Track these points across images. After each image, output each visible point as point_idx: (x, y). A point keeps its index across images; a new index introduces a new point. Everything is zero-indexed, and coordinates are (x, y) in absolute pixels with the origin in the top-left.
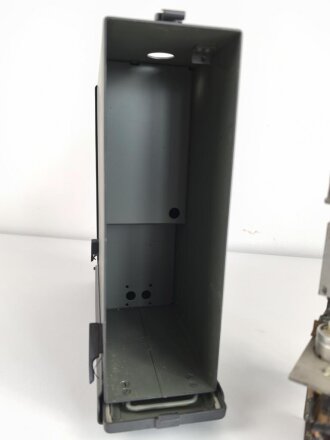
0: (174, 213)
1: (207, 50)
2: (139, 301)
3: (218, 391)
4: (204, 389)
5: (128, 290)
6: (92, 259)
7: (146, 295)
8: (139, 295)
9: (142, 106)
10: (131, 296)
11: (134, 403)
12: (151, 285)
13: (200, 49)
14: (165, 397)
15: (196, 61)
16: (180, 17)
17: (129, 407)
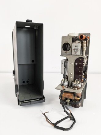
0: (33, 61)
1: (37, 26)
2: (26, 83)
3: (44, 97)
4: (41, 97)
5: (23, 81)
6: (13, 75)
7: (28, 82)
8: (26, 82)
9: (24, 37)
10: (24, 82)
11: (26, 101)
12: (28, 79)
13: (36, 26)
14: (32, 99)
15: (35, 28)
16: (31, 21)
17: (25, 101)
